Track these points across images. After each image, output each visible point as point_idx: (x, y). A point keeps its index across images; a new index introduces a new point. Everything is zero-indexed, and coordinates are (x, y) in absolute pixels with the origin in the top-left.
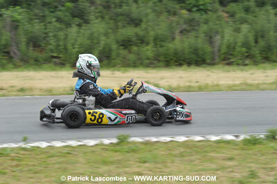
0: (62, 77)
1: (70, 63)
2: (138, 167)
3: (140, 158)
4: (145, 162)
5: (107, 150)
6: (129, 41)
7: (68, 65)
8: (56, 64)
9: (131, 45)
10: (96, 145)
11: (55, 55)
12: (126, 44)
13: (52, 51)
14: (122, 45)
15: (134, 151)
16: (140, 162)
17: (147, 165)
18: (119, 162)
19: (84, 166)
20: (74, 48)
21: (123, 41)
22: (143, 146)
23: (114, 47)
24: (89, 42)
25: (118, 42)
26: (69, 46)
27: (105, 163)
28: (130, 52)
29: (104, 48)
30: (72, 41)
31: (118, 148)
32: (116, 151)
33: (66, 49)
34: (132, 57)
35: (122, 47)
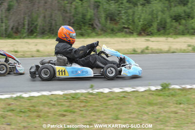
0: (130, 42)
1: (137, 32)
2: (176, 107)
3: (177, 101)
4: (180, 104)
5: (153, 94)
6: (180, 16)
7: (135, 34)
8: (126, 33)
9: (180, 19)
10: (145, 91)
11: (126, 26)
12: (177, 18)
13: (123, 23)
14: (174, 19)
15: (173, 95)
16: (177, 104)
17: (182, 106)
18: (161, 104)
19: (134, 106)
20: (140, 21)
21: (175, 16)
22: (180, 92)
23: (168, 20)
24: (150, 17)
25: (171, 17)
26: (136, 20)
27: (151, 104)
28: (180, 24)
29: (161, 22)
30: (138, 16)
31: (161, 93)
32: (160, 96)
33: (133, 21)
34: (181, 27)
35: (174, 21)
